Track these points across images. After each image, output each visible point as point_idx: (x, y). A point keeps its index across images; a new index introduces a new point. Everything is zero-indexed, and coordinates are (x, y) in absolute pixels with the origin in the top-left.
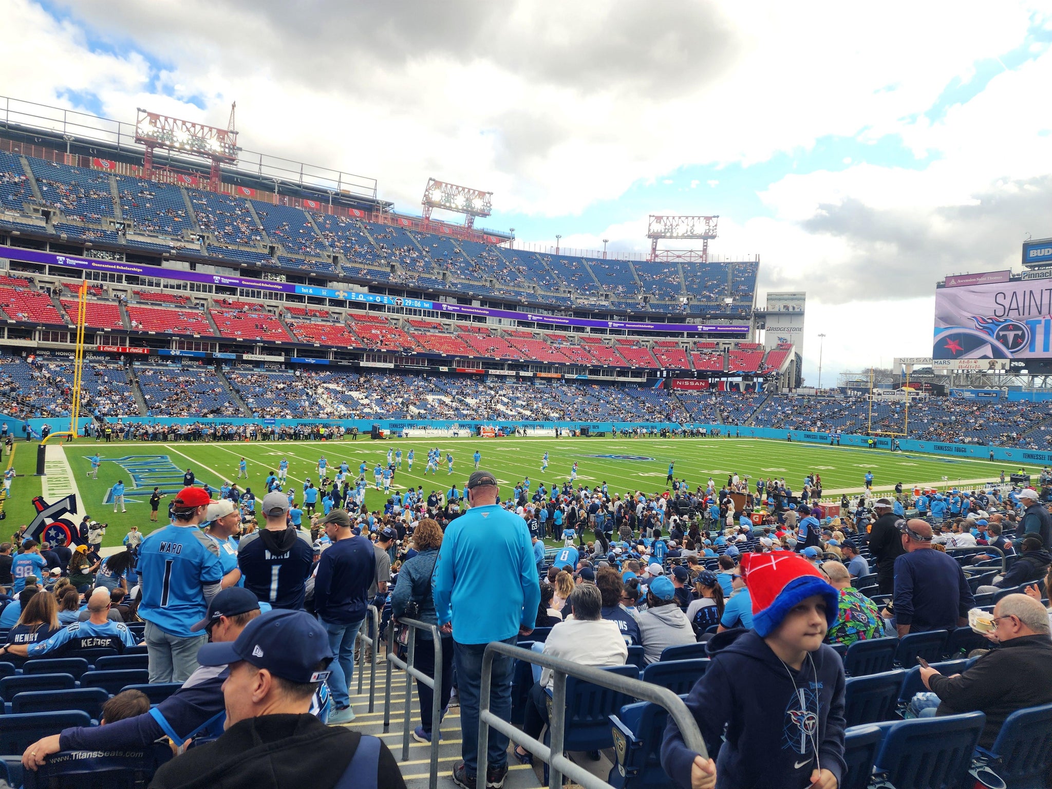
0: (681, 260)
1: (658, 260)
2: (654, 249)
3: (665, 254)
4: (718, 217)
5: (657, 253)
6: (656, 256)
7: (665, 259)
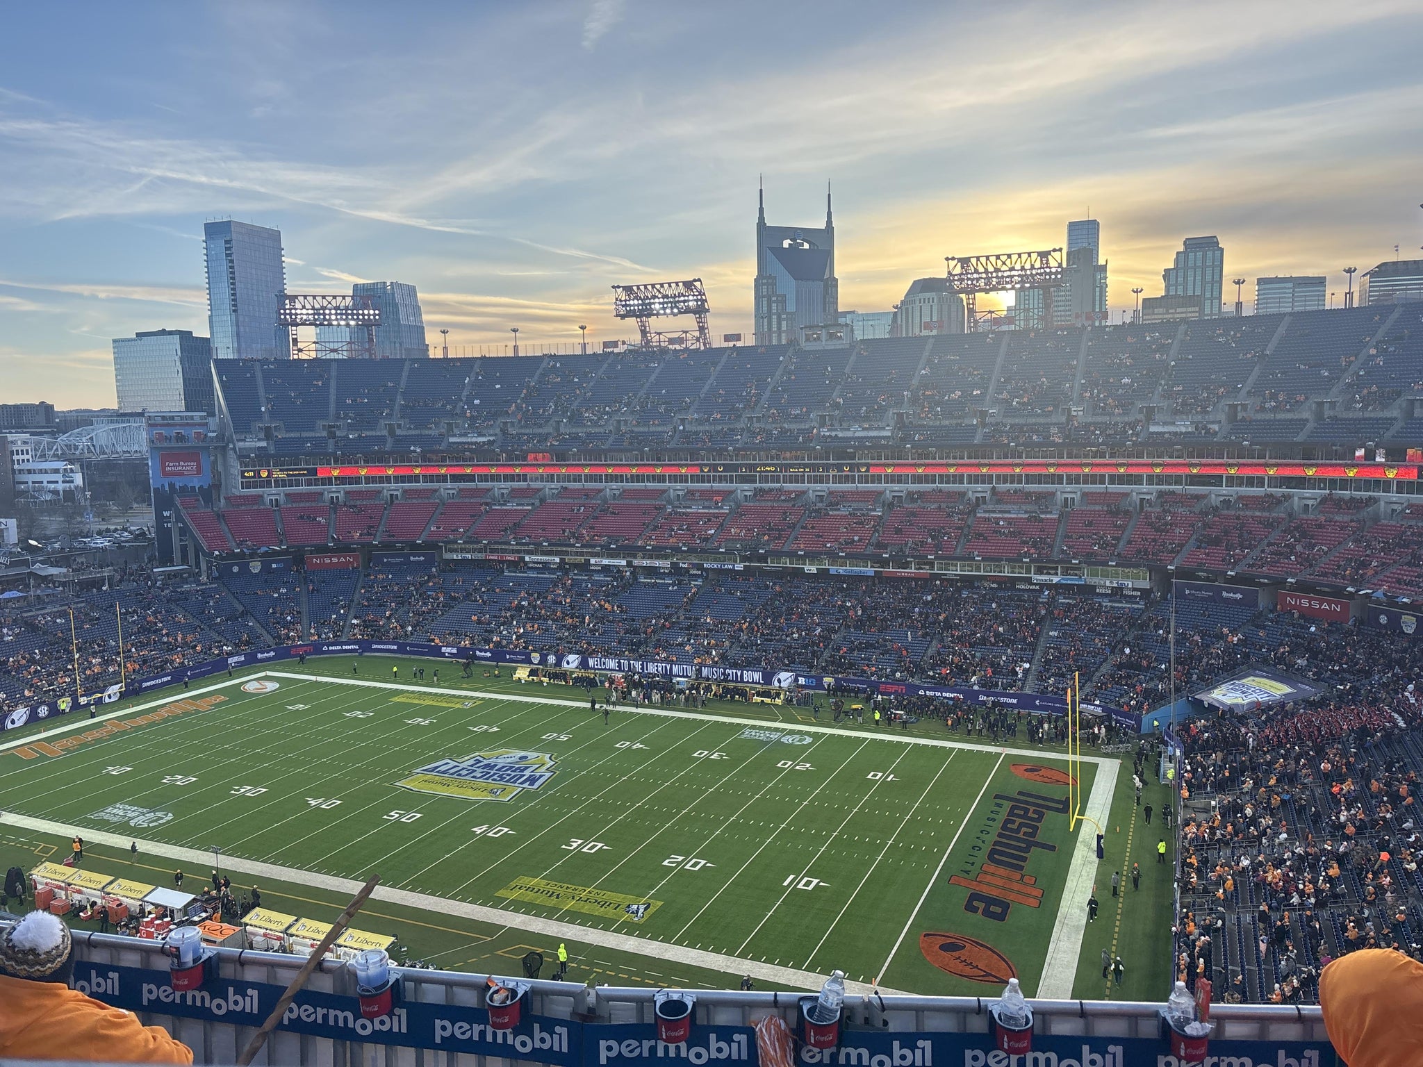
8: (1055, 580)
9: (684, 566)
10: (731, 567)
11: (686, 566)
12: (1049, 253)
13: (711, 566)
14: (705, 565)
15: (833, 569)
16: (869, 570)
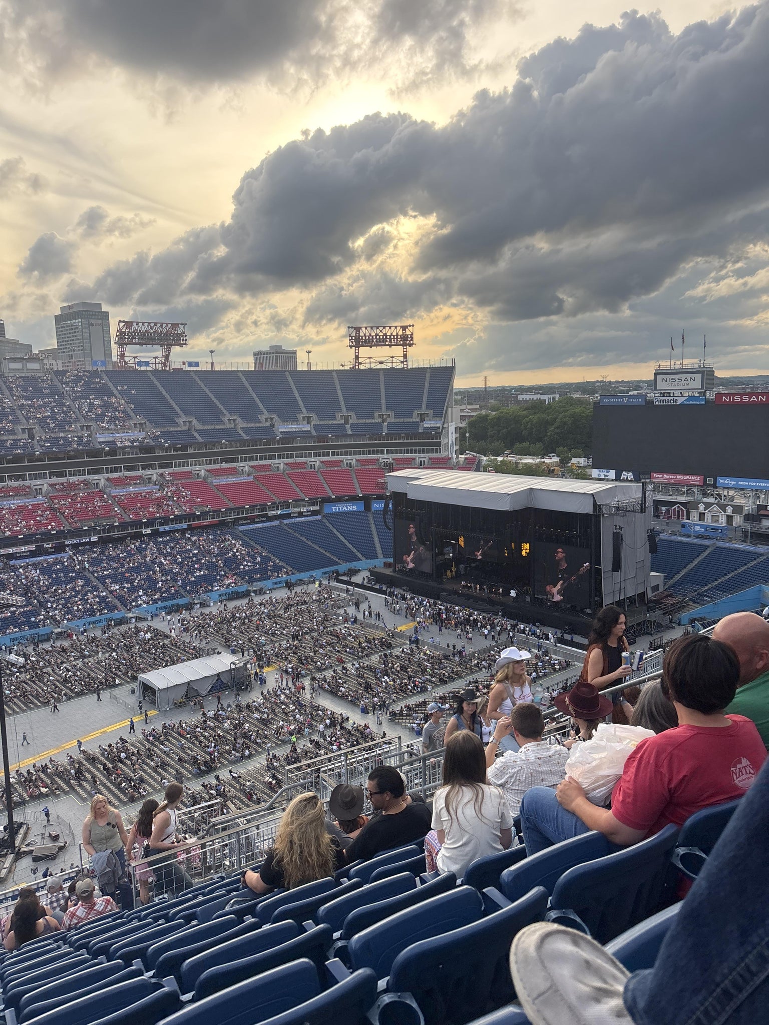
0: (383, 366)
1: (361, 367)
2: (357, 357)
3: (368, 361)
4: (413, 326)
5: (360, 360)
6: (360, 363)
7: (368, 366)
8: (279, 512)
9: (47, 546)
10: (87, 540)
11: (50, 546)
12: (178, 325)
13: (71, 542)
14: (66, 543)
15: (161, 529)
16: (184, 525)
